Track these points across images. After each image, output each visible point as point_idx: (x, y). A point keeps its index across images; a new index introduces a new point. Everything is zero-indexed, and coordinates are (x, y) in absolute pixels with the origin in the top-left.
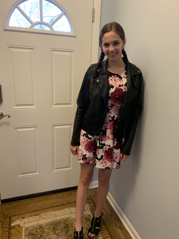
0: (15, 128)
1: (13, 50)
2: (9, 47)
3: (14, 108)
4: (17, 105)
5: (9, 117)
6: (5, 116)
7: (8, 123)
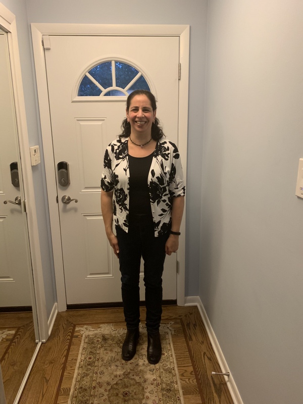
0: (84, 216)
1: (82, 123)
2: (78, 120)
3: (83, 191)
4: (86, 188)
5: (76, 202)
6: (72, 200)
7: (75, 210)
